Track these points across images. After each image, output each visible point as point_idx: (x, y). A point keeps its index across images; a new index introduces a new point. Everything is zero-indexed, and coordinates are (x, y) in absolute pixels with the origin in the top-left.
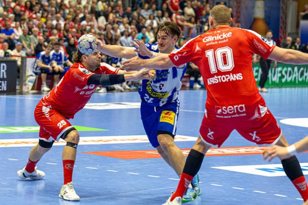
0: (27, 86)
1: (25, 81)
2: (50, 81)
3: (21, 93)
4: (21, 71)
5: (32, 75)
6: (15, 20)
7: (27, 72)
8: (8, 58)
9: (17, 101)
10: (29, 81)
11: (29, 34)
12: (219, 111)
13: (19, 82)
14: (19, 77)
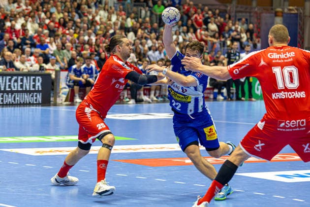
0: (61, 98)
1: (59, 93)
2: (82, 93)
3: (55, 105)
4: (55, 84)
5: (65, 88)
6: (50, 36)
7: (60, 85)
8: (43, 72)
9: (52, 112)
10: (63, 93)
11: (62, 49)
12: (283, 125)
13: (53, 94)
14: (53, 90)
